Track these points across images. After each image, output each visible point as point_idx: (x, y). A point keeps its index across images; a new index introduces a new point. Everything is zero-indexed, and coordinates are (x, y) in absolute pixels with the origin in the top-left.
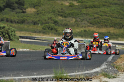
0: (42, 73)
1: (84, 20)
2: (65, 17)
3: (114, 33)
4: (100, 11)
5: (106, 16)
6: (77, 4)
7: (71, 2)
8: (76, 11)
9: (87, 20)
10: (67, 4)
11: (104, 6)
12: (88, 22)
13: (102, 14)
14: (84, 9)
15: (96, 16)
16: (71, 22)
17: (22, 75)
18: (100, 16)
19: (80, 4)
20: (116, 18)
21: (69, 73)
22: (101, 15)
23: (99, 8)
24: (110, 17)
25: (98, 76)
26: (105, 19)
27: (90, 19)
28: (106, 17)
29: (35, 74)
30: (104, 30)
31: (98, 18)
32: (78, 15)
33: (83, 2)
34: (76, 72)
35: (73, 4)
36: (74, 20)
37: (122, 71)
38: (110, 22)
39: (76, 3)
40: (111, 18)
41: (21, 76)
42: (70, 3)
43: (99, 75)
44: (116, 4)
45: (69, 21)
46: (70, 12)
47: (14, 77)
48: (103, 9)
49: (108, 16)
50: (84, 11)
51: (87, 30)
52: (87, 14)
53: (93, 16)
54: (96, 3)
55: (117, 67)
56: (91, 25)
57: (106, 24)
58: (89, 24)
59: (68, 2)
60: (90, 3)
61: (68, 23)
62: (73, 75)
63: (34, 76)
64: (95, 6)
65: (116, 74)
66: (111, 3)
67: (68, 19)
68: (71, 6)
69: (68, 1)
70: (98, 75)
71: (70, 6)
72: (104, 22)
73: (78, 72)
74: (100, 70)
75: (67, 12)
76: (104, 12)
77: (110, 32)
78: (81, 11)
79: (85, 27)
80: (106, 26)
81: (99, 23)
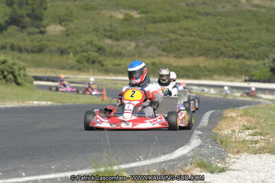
0: (68, 166)
1: (150, 44)
2: (117, 40)
3: (205, 67)
4: (180, 28)
5: (191, 36)
6: (138, 16)
7: (128, 11)
8: (136, 29)
9: (156, 45)
10: (121, 16)
11: (187, 17)
12: (158, 47)
13: (183, 32)
14: (151, 25)
15: (173, 36)
16: (129, 48)
17: (24, 174)
18: (179, 37)
19: (143, 15)
20: (209, 39)
21: (127, 163)
22: (182, 35)
23: (178, 21)
24: (197, 38)
25: (188, 168)
26: (189, 42)
27: (162, 43)
28: (192, 39)
29: (53, 167)
30: (187, 62)
31: (176, 40)
32: (140, 35)
33: (148, 12)
34: (140, 160)
35: (131, 16)
36: (133, 44)
37: (234, 153)
38: (197, 46)
39: (135, 14)
40: (199, 40)
41: (22, 176)
42: (126, 15)
43: (189, 165)
44: (207, 14)
45: (124, 48)
46: (125, 30)
47: (6, 178)
48: (185, 23)
49: (195, 36)
50: (151, 27)
51: (157, 63)
52: (156, 34)
53: (168, 36)
54: (173, 14)
55: (222, 142)
56: (164, 53)
57: (191, 50)
58: (160, 52)
59: (122, 13)
60: (162, 14)
61: (123, 51)
62: (135, 167)
63: (51, 174)
64: (170, 20)
65: (224, 159)
66: (199, 13)
67: (123, 43)
68: (128, 19)
69: (123, 11)
70: (187, 165)
71: (125, 20)
72: (188, 47)
73: (145, 158)
74: (190, 152)
75: (121, 30)
76: (187, 29)
77: (198, 66)
78: (145, 28)
79: (153, 57)
80: (191, 54)
81: (179, 49)
